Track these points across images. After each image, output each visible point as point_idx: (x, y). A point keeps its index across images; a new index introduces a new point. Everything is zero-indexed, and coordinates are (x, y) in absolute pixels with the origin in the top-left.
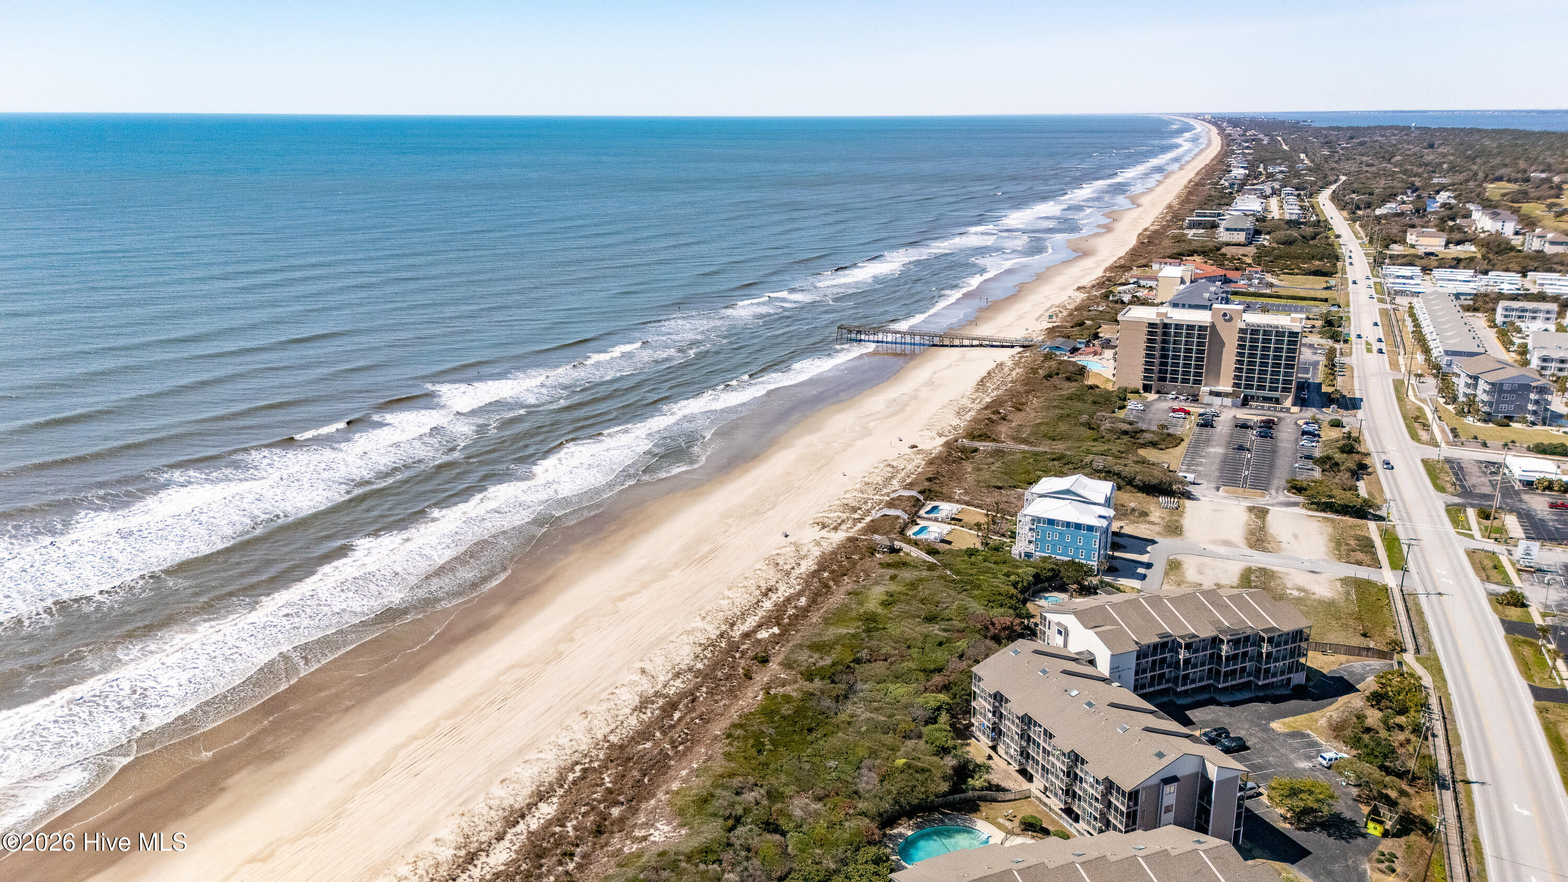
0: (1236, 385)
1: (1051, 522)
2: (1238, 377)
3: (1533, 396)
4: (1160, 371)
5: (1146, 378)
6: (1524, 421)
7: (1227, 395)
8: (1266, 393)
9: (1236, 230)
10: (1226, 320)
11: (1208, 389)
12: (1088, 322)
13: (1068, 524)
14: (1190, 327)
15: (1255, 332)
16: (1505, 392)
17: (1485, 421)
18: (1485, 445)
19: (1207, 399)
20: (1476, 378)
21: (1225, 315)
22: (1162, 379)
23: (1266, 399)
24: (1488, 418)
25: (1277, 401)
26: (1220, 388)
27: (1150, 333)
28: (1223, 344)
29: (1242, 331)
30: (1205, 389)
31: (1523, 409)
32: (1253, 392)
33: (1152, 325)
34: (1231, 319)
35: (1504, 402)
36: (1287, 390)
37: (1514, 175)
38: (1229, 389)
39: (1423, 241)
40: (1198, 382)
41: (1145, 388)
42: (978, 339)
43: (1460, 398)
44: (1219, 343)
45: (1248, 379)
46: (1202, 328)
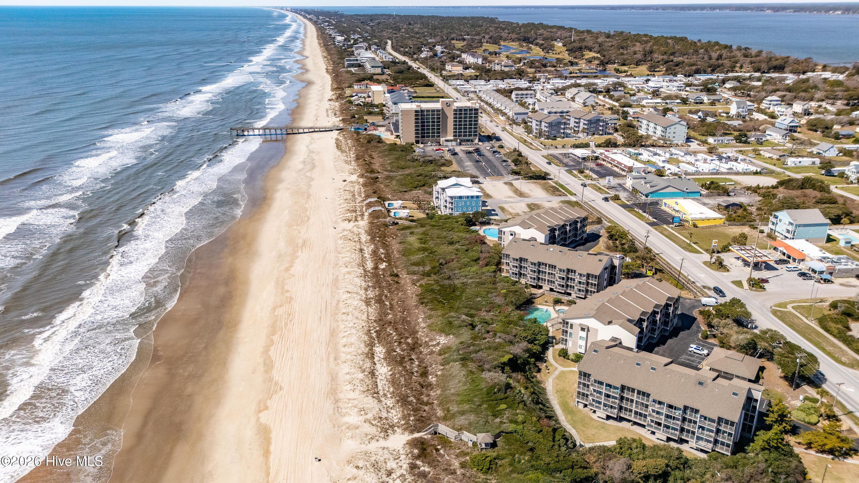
0: (455, 136)
1: (460, 197)
2: (455, 132)
3: (562, 126)
4: (422, 133)
5: (416, 137)
6: (560, 137)
7: (451, 141)
8: (467, 138)
9: (376, 67)
10: (447, 106)
11: (444, 139)
12: (356, 116)
13: (468, 197)
14: (433, 111)
15: (461, 110)
16: (554, 126)
17: (548, 139)
18: (556, 148)
19: (446, 143)
20: (541, 122)
21: (447, 103)
22: (423, 137)
23: (468, 141)
24: (548, 138)
25: (472, 141)
26: (448, 138)
27: (416, 115)
28: (447, 117)
29: (455, 110)
30: (442, 139)
31: (559, 132)
32: (462, 138)
33: (416, 111)
34: (449, 106)
35: (553, 130)
36: (475, 135)
37: (458, 38)
38: (452, 138)
39: (454, 68)
40: (439, 136)
41: (417, 142)
42: (311, 128)
43: (535, 131)
44: (445, 117)
45: (460, 132)
46: (438, 111)
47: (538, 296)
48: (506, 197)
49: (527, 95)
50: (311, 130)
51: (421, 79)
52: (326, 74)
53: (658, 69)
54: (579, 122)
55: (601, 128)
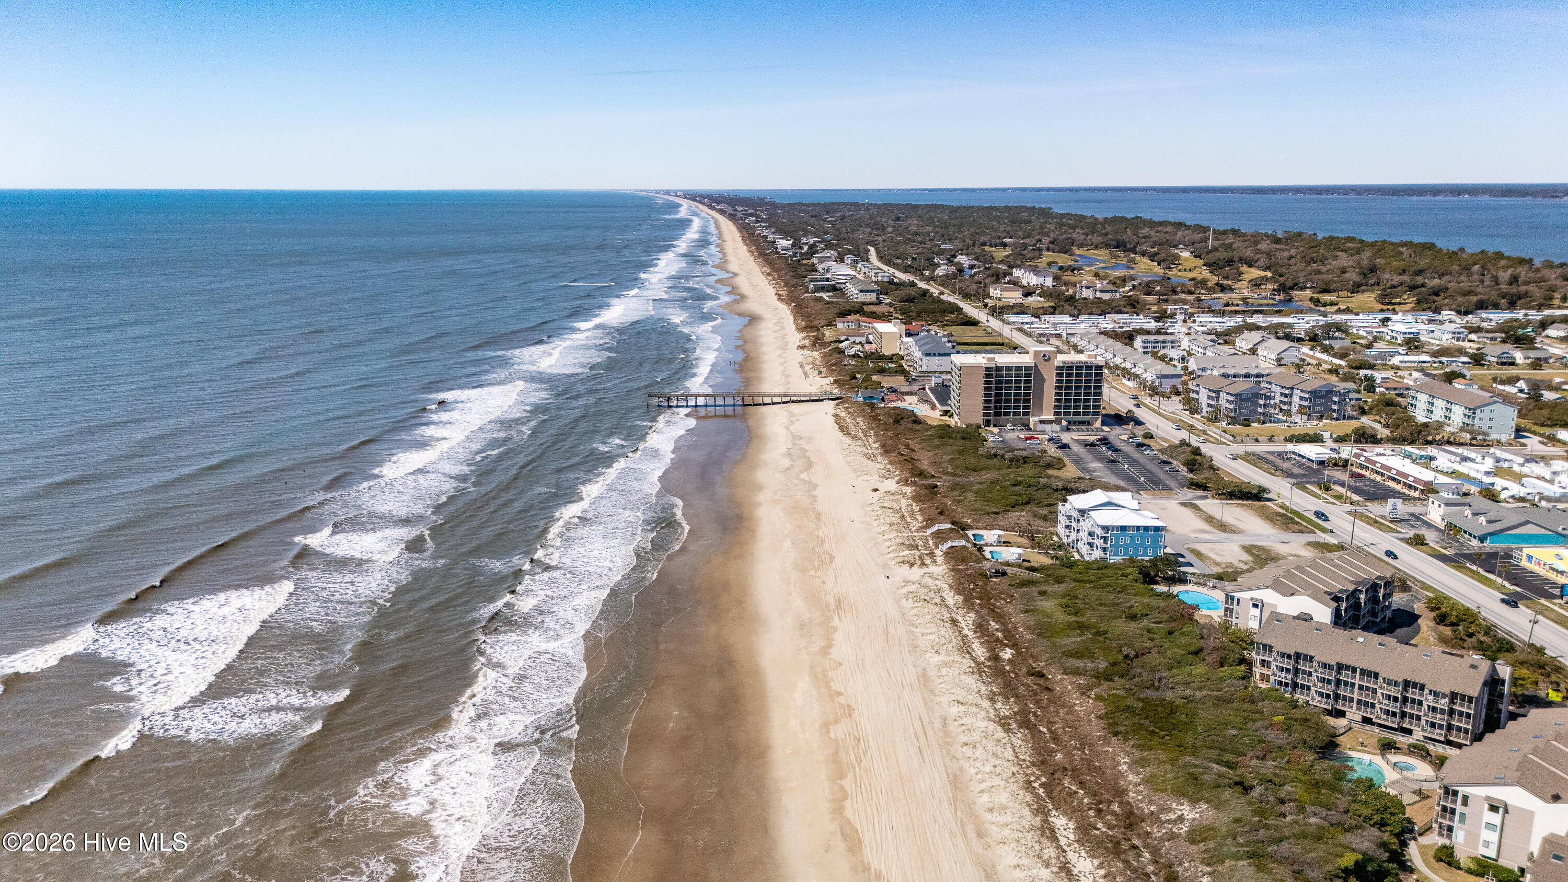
0: (1056, 413)
1: (1123, 528)
2: (1057, 407)
3: (1262, 402)
4: (996, 408)
5: (985, 414)
6: (1258, 421)
7: (1050, 422)
8: (1081, 418)
9: (868, 291)
10: (1045, 360)
11: (1036, 419)
12: (858, 376)
13: (1138, 528)
14: (1019, 368)
15: (1070, 368)
16: (1244, 400)
17: (1234, 424)
18: (1257, 440)
19: (1041, 427)
20: (1218, 392)
21: (1044, 356)
22: (997, 414)
23: (1082, 423)
24: (1234, 421)
25: (1088, 423)
26: (1044, 417)
27: (987, 376)
28: (1044, 380)
29: (1059, 368)
30: (1033, 420)
31: (1254, 412)
32: (1071, 417)
33: (988, 369)
34: (1049, 360)
35: (1243, 408)
36: (1096, 414)
37: (993, 242)
38: (1052, 417)
39: (1006, 294)
40: (1027, 414)
41: (987, 423)
42: (785, 396)
43: (1205, 408)
44: (1041, 380)
45: (1067, 407)
46: (1028, 368)
47: (1341, 731)
48: (1195, 531)
49: (1164, 342)
50: (784, 399)
51: (952, 313)
52: (778, 303)
53: (1398, 300)
54: (1291, 396)
55: (1335, 407)
